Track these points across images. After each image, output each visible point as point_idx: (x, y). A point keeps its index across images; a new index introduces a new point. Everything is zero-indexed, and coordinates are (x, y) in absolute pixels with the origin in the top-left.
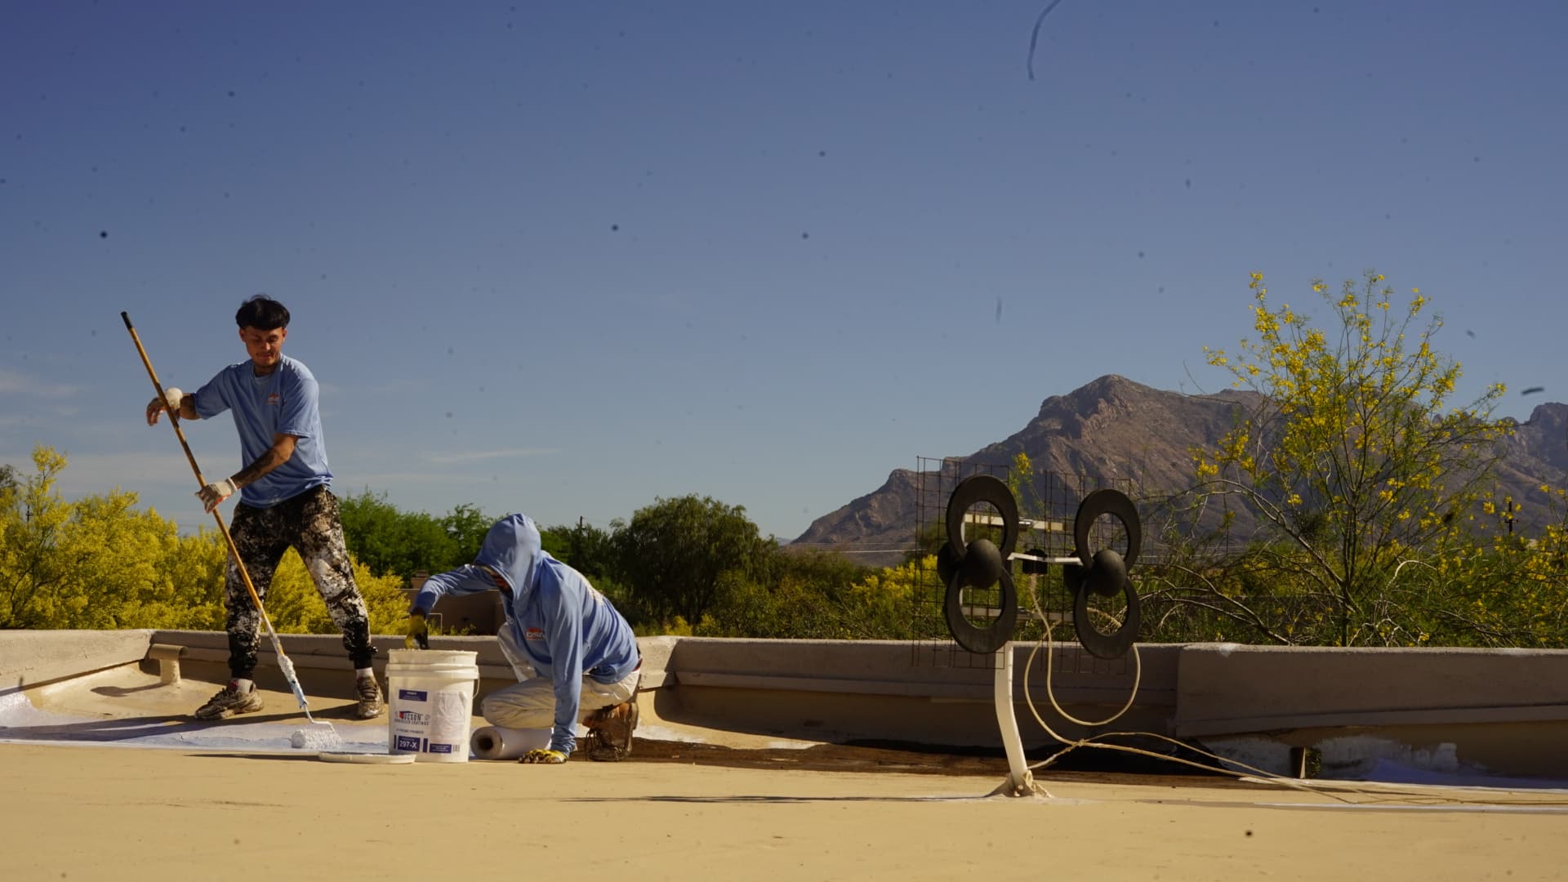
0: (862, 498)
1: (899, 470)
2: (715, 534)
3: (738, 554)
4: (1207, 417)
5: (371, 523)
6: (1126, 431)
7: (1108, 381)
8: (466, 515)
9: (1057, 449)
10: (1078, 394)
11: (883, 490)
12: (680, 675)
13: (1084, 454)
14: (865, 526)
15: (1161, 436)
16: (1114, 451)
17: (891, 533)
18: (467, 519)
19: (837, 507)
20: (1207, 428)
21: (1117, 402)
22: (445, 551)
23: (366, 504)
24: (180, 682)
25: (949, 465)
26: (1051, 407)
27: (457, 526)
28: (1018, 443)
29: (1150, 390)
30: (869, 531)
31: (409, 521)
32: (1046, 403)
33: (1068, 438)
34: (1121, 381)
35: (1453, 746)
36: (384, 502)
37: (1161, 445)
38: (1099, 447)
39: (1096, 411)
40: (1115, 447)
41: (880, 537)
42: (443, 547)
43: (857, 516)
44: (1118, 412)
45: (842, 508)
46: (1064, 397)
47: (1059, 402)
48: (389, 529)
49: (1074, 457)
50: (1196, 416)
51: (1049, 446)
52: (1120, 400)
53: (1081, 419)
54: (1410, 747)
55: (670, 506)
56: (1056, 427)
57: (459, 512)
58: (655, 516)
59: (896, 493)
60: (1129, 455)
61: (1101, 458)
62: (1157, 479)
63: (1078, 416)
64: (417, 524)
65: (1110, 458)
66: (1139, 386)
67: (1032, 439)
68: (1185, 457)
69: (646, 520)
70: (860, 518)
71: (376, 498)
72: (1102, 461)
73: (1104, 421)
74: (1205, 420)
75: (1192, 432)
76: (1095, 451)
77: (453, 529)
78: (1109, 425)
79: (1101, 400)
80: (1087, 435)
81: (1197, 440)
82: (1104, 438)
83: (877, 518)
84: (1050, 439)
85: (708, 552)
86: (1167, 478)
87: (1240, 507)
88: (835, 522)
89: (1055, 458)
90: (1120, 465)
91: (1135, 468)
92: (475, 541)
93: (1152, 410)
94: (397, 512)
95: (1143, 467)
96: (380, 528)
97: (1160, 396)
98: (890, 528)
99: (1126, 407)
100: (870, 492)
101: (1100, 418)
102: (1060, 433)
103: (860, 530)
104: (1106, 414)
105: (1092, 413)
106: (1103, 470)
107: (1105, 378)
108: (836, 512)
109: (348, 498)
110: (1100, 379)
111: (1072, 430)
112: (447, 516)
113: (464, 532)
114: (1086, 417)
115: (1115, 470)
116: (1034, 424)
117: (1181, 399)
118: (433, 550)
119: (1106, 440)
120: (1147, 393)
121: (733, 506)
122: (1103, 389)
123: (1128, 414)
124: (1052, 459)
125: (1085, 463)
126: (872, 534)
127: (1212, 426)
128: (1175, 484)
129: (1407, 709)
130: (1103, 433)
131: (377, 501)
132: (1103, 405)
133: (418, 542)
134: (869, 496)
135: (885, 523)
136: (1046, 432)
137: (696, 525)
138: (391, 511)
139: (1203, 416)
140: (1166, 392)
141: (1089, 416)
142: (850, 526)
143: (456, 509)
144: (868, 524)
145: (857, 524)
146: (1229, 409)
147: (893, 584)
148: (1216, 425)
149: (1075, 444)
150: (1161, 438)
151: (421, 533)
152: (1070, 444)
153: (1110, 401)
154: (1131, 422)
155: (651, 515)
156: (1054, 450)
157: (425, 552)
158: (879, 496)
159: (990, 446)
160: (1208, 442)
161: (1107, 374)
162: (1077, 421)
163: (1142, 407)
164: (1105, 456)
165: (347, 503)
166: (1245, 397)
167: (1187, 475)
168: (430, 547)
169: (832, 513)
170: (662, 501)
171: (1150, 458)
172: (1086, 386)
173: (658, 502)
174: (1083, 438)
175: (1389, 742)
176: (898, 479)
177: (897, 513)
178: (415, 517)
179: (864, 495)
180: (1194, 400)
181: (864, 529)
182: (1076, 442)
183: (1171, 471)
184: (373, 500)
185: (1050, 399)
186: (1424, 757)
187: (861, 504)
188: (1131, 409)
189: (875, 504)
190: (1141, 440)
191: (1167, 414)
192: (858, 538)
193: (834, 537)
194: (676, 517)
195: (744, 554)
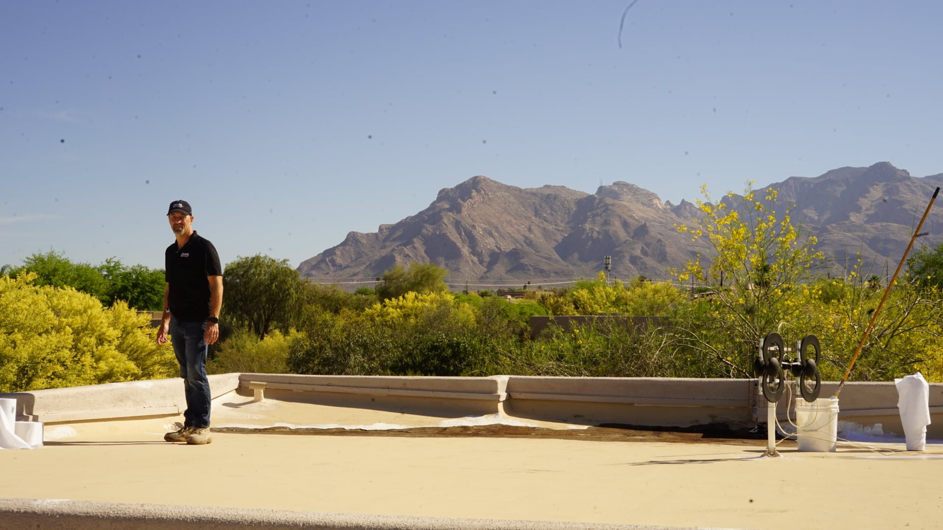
0: (330, 249)
1: (353, 232)
2: (273, 277)
3: (288, 290)
4: (535, 201)
5: (55, 270)
6: (488, 209)
7: (477, 179)
8: (112, 264)
9: (448, 219)
10: (460, 187)
11: (343, 244)
12: (512, 394)
13: (463, 223)
14: (332, 266)
15: (508, 213)
16: (481, 221)
17: (348, 270)
18: (113, 267)
19: (315, 255)
20: (535, 208)
21: (483, 192)
22: (101, 287)
23: (51, 257)
24: (264, 400)
25: (382, 230)
26: (444, 195)
27: (108, 271)
28: (424, 216)
29: (502, 185)
30: (335, 269)
31: (78, 269)
32: (440, 192)
33: (453, 213)
34: (485, 179)
35: (881, 425)
36: (62, 258)
37: (508, 218)
38: (472, 219)
39: (471, 197)
40: (481, 219)
41: (341, 273)
42: (100, 284)
43: (327, 260)
44: (483, 198)
45: (318, 255)
46: (451, 189)
47: (448, 191)
48: (67, 273)
49: (457, 225)
50: (529, 201)
51: (442, 218)
52: (484, 191)
53: (461, 202)
54: (862, 426)
55: (246, 262)
56: (447, 207)
57: (108, 263)
58: (238, 267)
59: (351, 245)
60: (489, 223)
61: (473, 226)
62: (506, 238)
63: (459, 200)
64: (83, 270)
65: (478, 226)
66: (495, 182)
67: (432, 215)
68: (522, 224)
69: (232, 269)
70: (329, 261)
71: (57, 254)
72: (474, 227)
73: (475, 203)
74: (534, 203)
75: (526, 210)
76: (470, 221)
77: (105, 273)
78: (478, 206)
79: (474, 190)
80: (465, 212)
81: (529, 215)
82: (475, 214)
83: (339, 261)
84: (443, 214)
85: (270, 288)
86: (512, 237)
87: (554, 254)
88: (314, 264)
89: (446, 225)
90: (484, 230)
91: (493, 232)
92: (120, 281)
93: (503, 197)
94: (71, 262)
95: (497, 231)
96: (60, 272)
97: (508, 188)
98: (347, 267)
99: (488, 195)
100: (335, 246)
101: (473, 201)
102: (449, 210)
103: (329, 268)
104: (476, 199)
105: (468, 198)
106: (474, 232)
107: (476, 177)
108: (315, 257)
109: (40, 255)
110: (473, 178)
111: (456, 208)
112: (101, 265)
113: (112, 275)
114: (464, 200)
115: (481, 232)
116: (433, 205)
117: (520, 190)
118: (94, 287)
119: (476, 214)
120: (501, 187)
121: (282, 260)
122: (473, 186)
123: (490, 199)
124: (444, 226)
125: (464, 228)
126: (336, 271)
127: (538, 207)
128: (516, 241)
129: (861, 409)
130: (474, 210)
131: (58, 256)
132: (474, 193)
133: (85, 281)
134: (334, 248)
135: (344, 264)
136: (441, 209)
137: (263, 272)
138: (67, 262)
139: (534, 201)
140: (511, 186)
141: (466, 200)
142: (323, 266)
143: (106, 261)
144: (334, 265)
145: (327, 264)
146: (548, 196)
147: (391, 308)
148: (540, 206)
149: (458, 217)
150: (509, 214)
151: (87, 275)
152: (455, 217)
153: (478, 191)
154: (491, 204)
155: (236, 266)
156: (445, 221)
157: (89, 287)
158: (341, 248)
159: (407, 218)
160: (536, 216)
161: (477, 175)
162: (459, 203)
163: (497, 195)
164: (475, 224)
165: (39, 258)
166: (558, 189)
167: (524, 236)
168: (92, 284)
169: (312, 258)
170: (241, 258)
171: (502, 226)
172: (465, 182)
173: (239, 259)
174: (463, 213)
175: (853, 423)
176: (353, 239)
177: (351, 258)
178: (82, 266)
179: (331, 247)
180: (528, 191)
181: (332, 268)
182: (458, 216)
183: (514, 233)
184: (56, 256)
185: (443, 190)
186: (868, 430)
187: (330, 252)
188: (491, 196)
189: (338, 252)
190: (497, 215)
191: (512, 199)
192: (328, 273)
193: (314, 272)
194: (250, 267)
195: (292, 289)
